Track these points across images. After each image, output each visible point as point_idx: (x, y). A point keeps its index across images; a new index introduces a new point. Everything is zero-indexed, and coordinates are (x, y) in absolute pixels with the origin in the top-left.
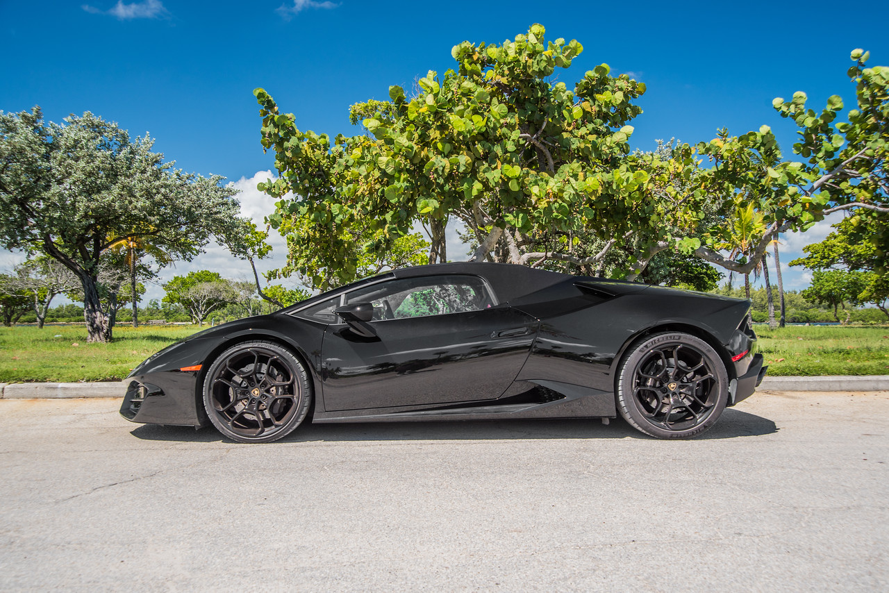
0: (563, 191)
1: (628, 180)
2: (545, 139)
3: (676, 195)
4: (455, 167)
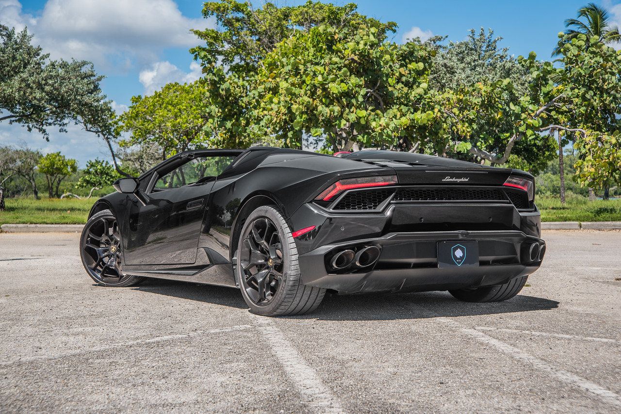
0: (389, 125)
1: (421, 118)
2: (379, 91)
3: (459, 114)
4: (332, 113)
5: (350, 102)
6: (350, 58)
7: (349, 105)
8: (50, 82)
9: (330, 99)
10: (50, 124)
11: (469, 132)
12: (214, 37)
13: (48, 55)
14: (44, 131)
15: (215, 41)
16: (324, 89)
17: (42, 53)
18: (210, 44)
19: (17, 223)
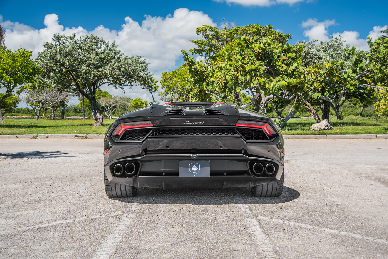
0: (276, 85)
1: (293, 82)
2: (272, 68)
3: (315, 79)
4: (246, 80)
5: (256, 74)
6: (258, 51)
7: (256, 76)
8: (123, 66)
9: (245, 73)
10: (126, 85)
11: (320, 87)
12: (201, 43)
13: (123, 54)
14: (123, 89)
15: (201, 45)
16: (243, 67)
17: (120, 53)
18: (200, 47)
19: (94, 134)
